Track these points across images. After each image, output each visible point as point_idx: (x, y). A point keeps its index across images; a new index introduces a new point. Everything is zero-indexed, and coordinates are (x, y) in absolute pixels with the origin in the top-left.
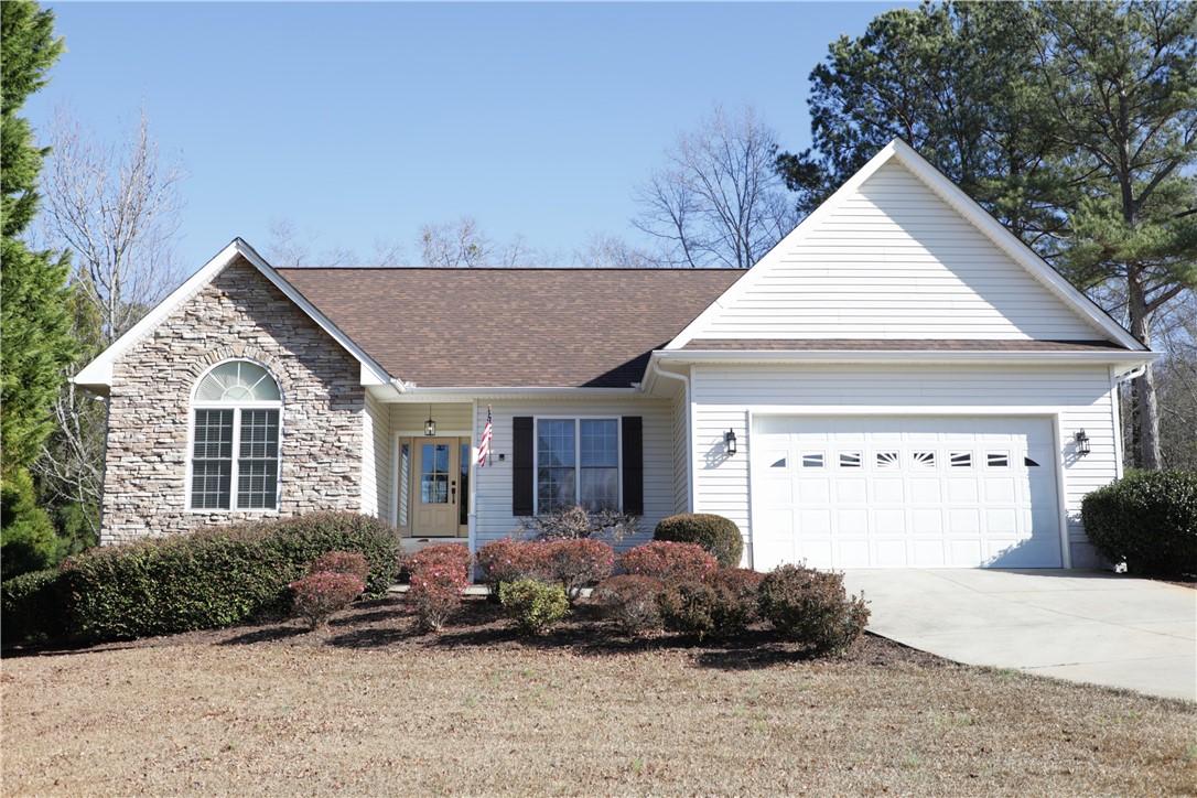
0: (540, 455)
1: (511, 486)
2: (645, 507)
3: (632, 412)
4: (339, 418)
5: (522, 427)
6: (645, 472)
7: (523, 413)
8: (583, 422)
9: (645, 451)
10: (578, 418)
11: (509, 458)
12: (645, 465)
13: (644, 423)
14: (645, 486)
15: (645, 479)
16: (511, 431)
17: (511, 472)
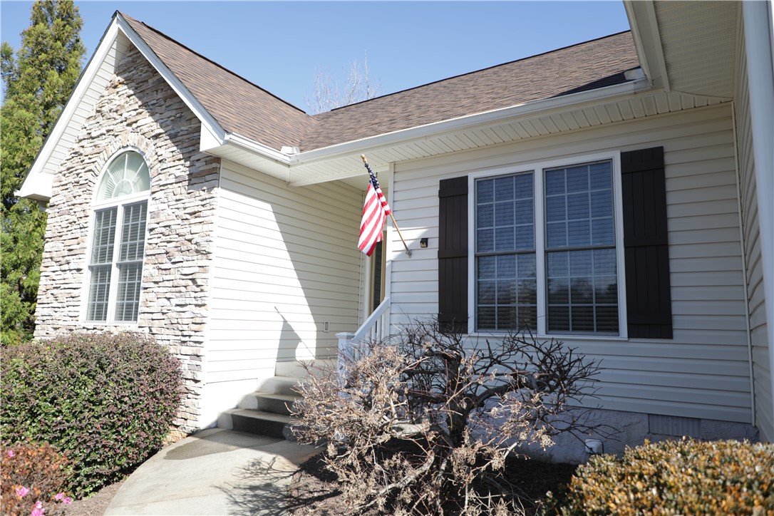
0: (478, 234)
1: (435, 286)
2: (678, 323)
3: (640, 141)
4: (192, 203)
5: (452, 193)
6: (674, 253)
7: (452, 173)
8: (548, 173)
9: (672, 212)
10: (538, 169)
11: (434, 244)
12: (674, 238)
13: (668, 159)
14: (675, 280)
15: (674, 266)
16: (436, 201)
17: (435, 264)
